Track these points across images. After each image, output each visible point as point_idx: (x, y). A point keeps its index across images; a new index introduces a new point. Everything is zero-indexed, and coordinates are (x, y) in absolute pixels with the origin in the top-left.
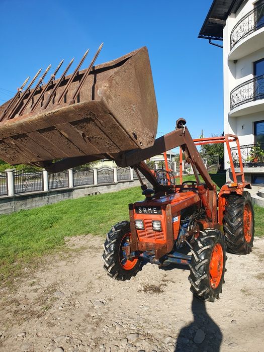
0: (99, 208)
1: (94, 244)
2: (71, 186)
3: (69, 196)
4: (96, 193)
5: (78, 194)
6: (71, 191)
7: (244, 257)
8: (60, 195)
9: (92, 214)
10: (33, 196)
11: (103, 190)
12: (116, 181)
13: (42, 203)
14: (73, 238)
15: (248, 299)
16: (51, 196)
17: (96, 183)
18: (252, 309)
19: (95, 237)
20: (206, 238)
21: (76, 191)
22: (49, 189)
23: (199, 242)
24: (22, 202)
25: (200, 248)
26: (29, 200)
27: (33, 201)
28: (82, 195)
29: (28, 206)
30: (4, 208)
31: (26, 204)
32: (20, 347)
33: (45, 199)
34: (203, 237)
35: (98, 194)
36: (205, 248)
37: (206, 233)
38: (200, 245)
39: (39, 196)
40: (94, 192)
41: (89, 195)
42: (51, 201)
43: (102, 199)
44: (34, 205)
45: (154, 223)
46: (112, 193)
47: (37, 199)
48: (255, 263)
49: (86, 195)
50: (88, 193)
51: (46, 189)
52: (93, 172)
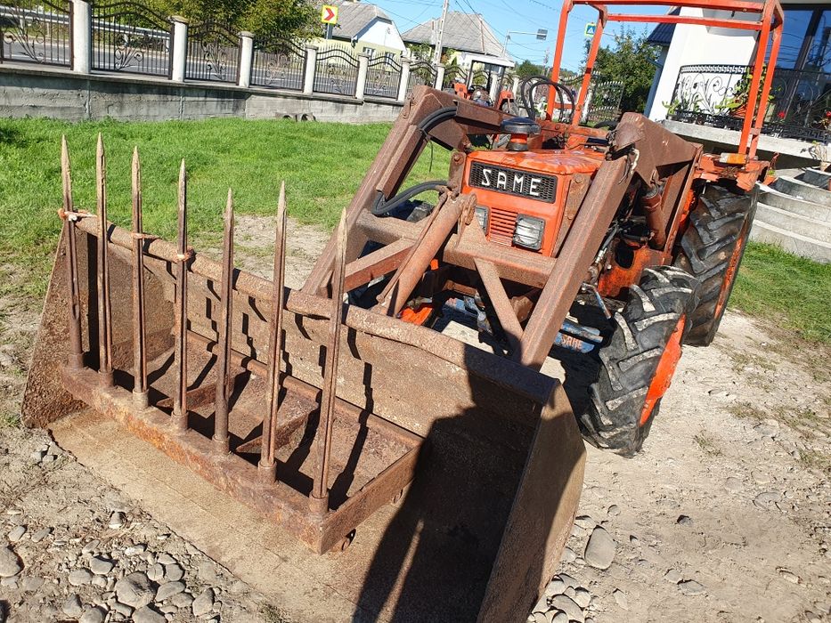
0: (314, 157)
1: (305, 248)
2: (243, 83)
3: (236, 108)
4: (304, 117)
5: (259, 109)
6: (241, 95)
7: (695, 354)
8: (213, 103)
9: (295, 168)
10: (143, 88)
11: (324, 113)
12: (359, 95)
13: (165, 111)
14: (247, 218)
15: (715, 465)
16: (188, 99)
17: (308, 90)
18: (727, 492)
19: (306, 228)
20: (667, 290)
21: (254, 99)
22: (185, 78)
23: (645, 299)
24: (108, 98)
25: (644, 315)
26: (130, 98)
27: (140, 101)
28: (269, 115)
29: (127, 112)
30: (59, 103)
31: (121, 106)
32: (101, 496)
33: (175, 103)
34: (659, 286)
35: (310, 119)
36: (661, 318)
37: (667, 276)
38: (648, 307)
39: (159, 93)
40: (301, 112)
41: (287, 117)
42: (189, 112)
43: (321, 134)
44: (143, 112)
45: (521, 223)
46: (348, 125)
47: (152, 97)
48: (724, 373)
49: (278, 115)
50: (285, 113)
51: (177, 77)
52: (306, 58)
